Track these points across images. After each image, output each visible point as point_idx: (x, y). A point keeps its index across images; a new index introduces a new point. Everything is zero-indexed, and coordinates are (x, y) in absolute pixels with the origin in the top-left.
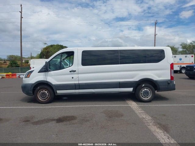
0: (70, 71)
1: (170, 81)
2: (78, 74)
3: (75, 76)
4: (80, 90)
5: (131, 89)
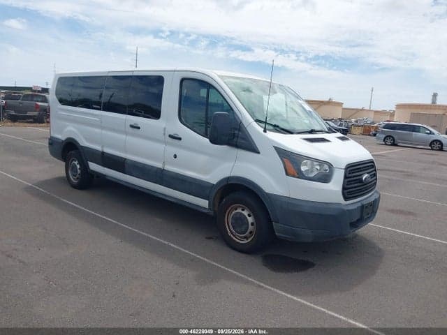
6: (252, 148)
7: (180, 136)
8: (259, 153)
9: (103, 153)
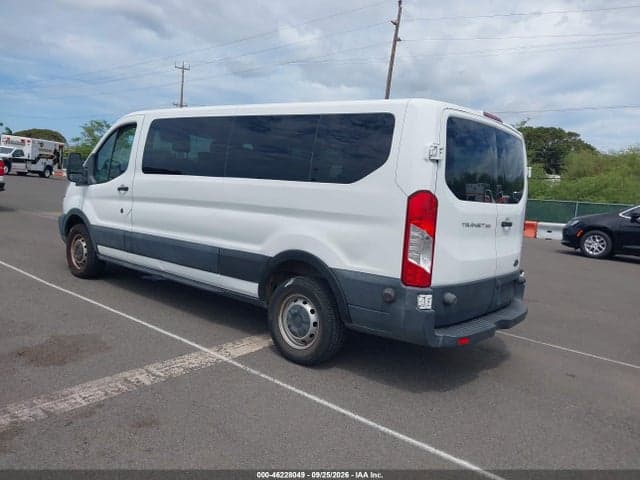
0: (119, 189)
1: (394, 288)
2: (133, 199)
3: (126, 205)
4: (145, 258)
5: (250, 288)
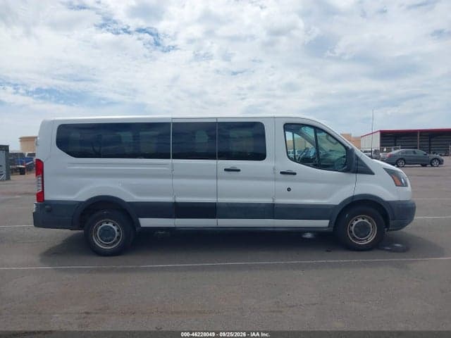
6: (370, 172)
7: (294, 171)
8: (373, 174)
9: (175, 203)
